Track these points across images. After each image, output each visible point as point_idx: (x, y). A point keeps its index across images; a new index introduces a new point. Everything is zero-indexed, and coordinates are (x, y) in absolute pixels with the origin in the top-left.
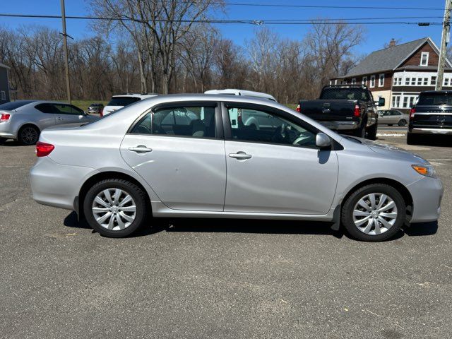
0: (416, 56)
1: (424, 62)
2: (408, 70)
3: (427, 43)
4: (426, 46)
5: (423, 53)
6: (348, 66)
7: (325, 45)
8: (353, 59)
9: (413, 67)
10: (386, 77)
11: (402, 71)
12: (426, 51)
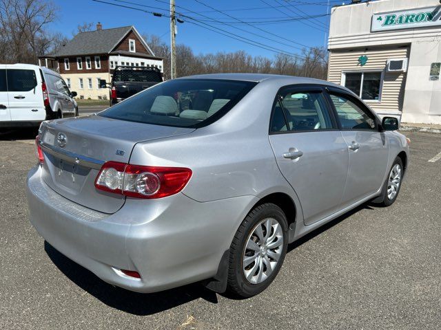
0: (125, 41)
1: (132, 48)
2: (122, 55)
3: (131, 31)
4: (131, 34)
5: (130, 40)
6: (44, 44)
7: (14, 17)
8: (48, 37)
9: (124, 52)
10: (102, 60)
11: (117, 55)
12: (132, 38)
